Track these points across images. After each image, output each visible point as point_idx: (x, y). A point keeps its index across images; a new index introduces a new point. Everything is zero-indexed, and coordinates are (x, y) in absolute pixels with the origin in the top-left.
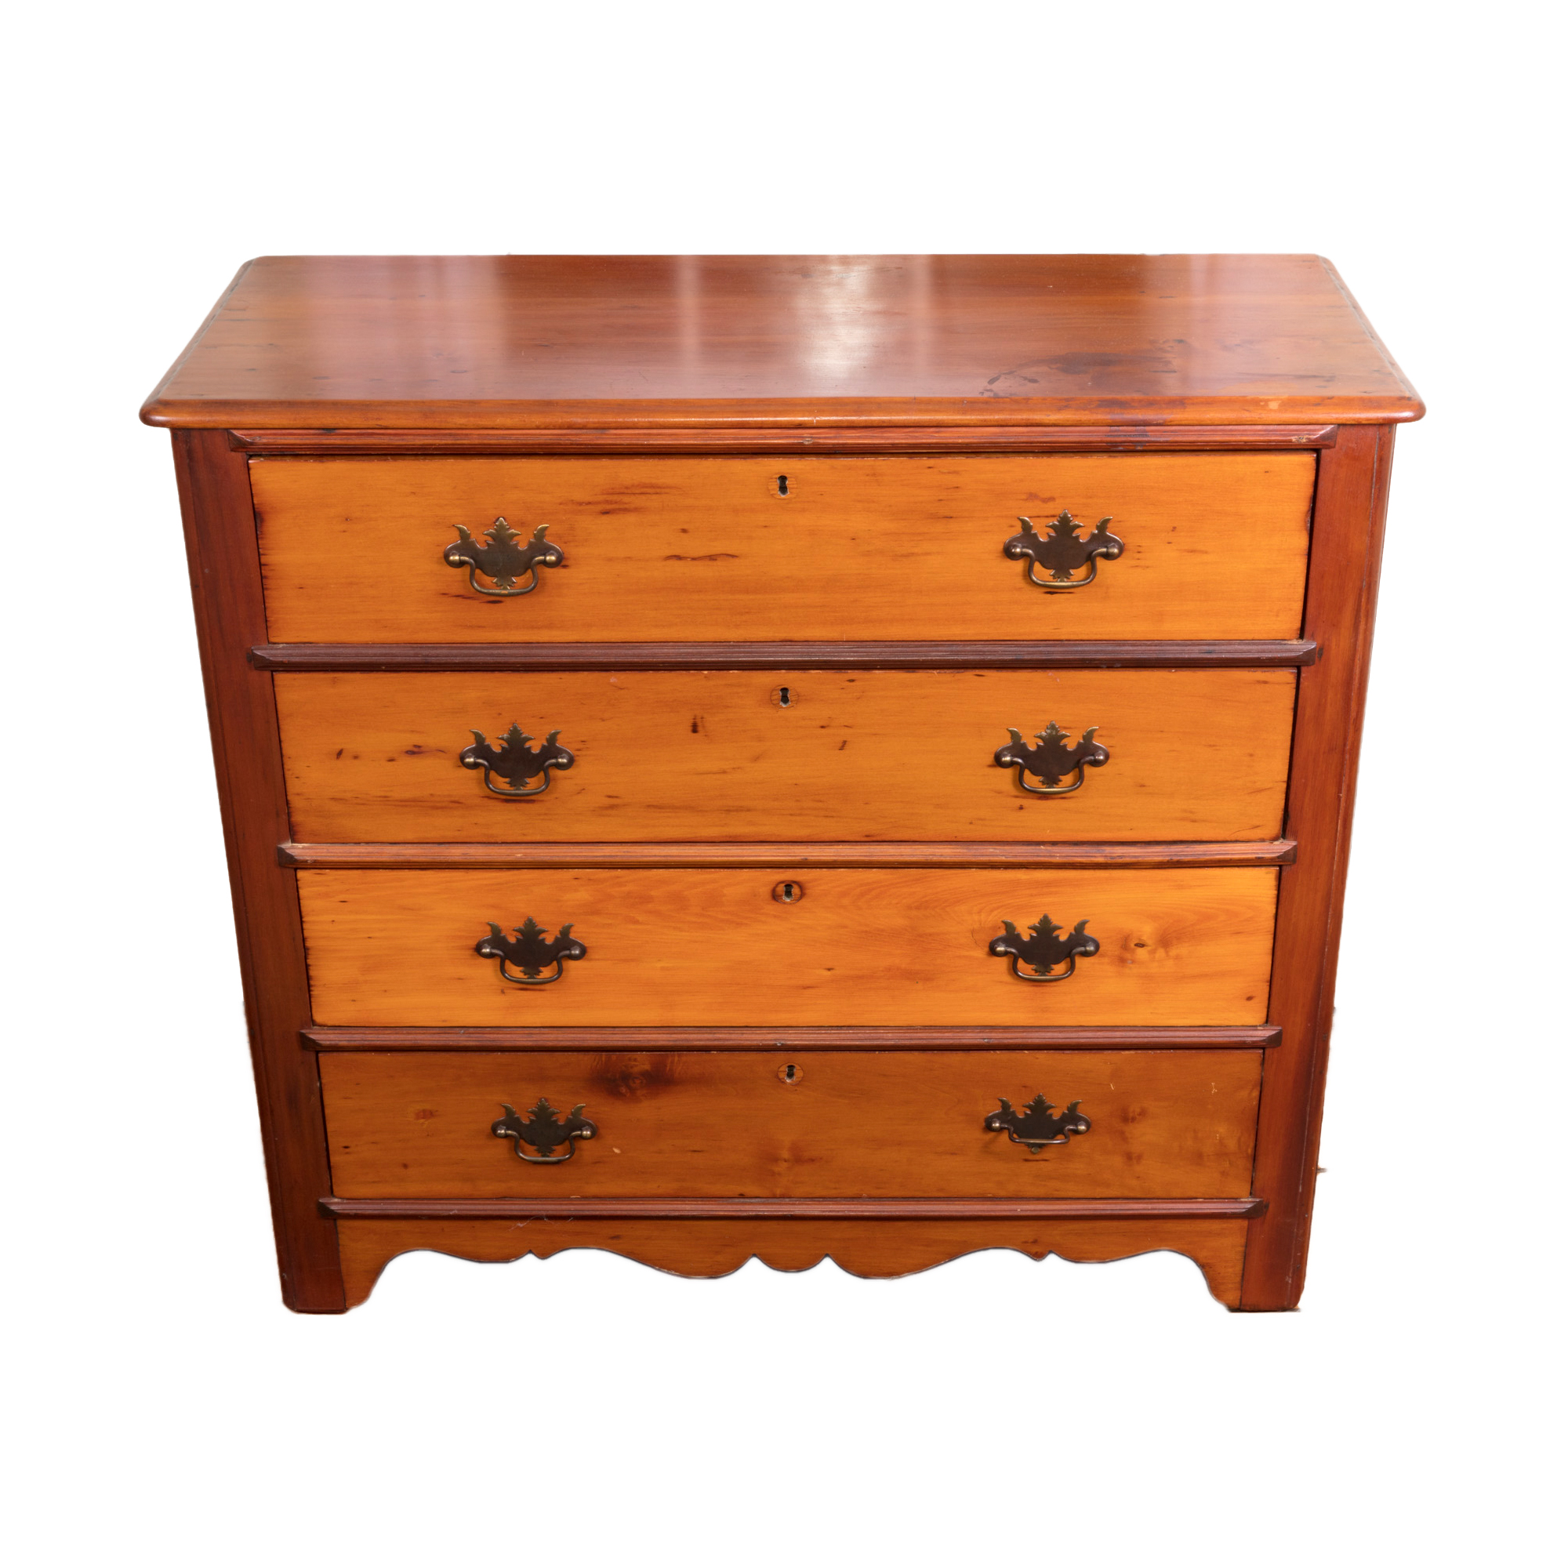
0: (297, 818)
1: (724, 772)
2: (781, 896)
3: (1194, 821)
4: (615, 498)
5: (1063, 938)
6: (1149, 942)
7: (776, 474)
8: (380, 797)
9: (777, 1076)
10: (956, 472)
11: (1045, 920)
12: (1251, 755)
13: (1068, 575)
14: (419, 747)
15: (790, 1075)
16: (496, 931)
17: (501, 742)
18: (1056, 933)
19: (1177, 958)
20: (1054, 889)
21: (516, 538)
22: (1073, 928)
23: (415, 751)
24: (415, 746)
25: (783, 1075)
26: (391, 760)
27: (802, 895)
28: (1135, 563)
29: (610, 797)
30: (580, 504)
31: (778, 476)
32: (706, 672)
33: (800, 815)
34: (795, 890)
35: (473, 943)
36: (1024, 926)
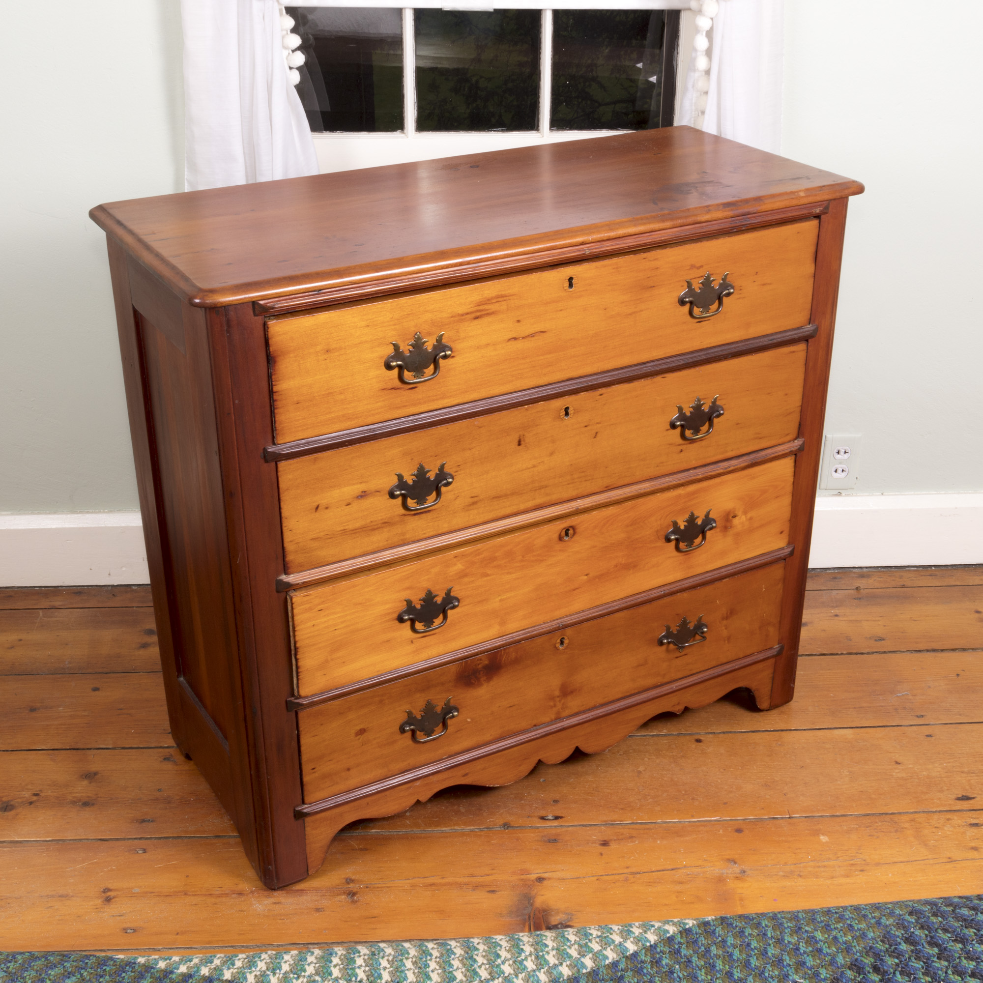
0: (290, 557)
1: (534, 467)
2: (563, 537)
3: (760, 438)
4: (482, 307)
5: (700, 522)
6: (739, 513)
7: (568, 276)
8: (341, 531)
9: (555, 647)
10: (657, 259)
11: (692, 515)
13: (708, 310)
14: (365, 492)
15: (562, 643)
16: (409, 602)
17: (413, 477)
18: (697, 521)
20: (697, 495)
21: (426, 344)
22: (704, 515)
23: (363, 495)
24: (362, 492)
25: (558, 645)
26: (348, 504)
27: (574, 533)
28: (740, 296)
29: (472, 497)
30: (463, 315)
31: (569, 278)
32: (526, 406)
33: (573, 483)
34: (571, 532)
35: (397, 615)
36: (682, 521)
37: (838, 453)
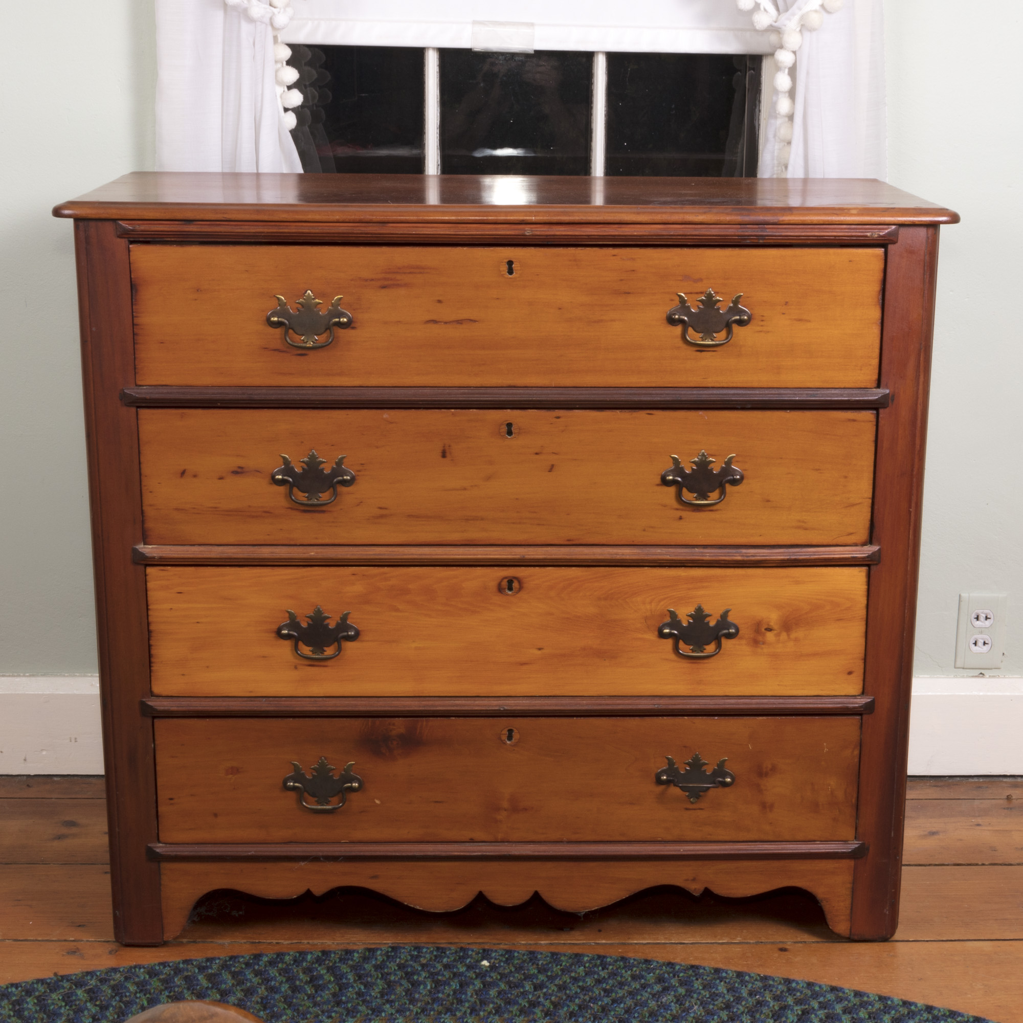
0: (150, 524)
1: (465, 489)
2: (505, 589)
3: (806, 529)
4: (391, 276)
5: (712, 623)
6: (775, 627)
8: (212, 508)
9: (500, 739)
10: (633, 259)
11: (699, 610)
12: (846, 477)
13: (712, 337)
14: (242, 468)
15: (510, 737)
16: (292, 617)
17: (303, 464)
18: (708, 619)
19: (796, 640)
20: (705, 584)
21: (319, 306)
22: (719, 615)
23: (239, 472)
24: (239, 467)
25: (504, 738)
26: (221, 478)
27: (521, 588)
28: (759, 328)
29: (380, 508)
30: (366, 280)
31: (507, 260)
32: (453, 411)
33: (520, 523)
34: (515, 585)
35: (275, 627)
36: (684, 614)
37: (977, 618)
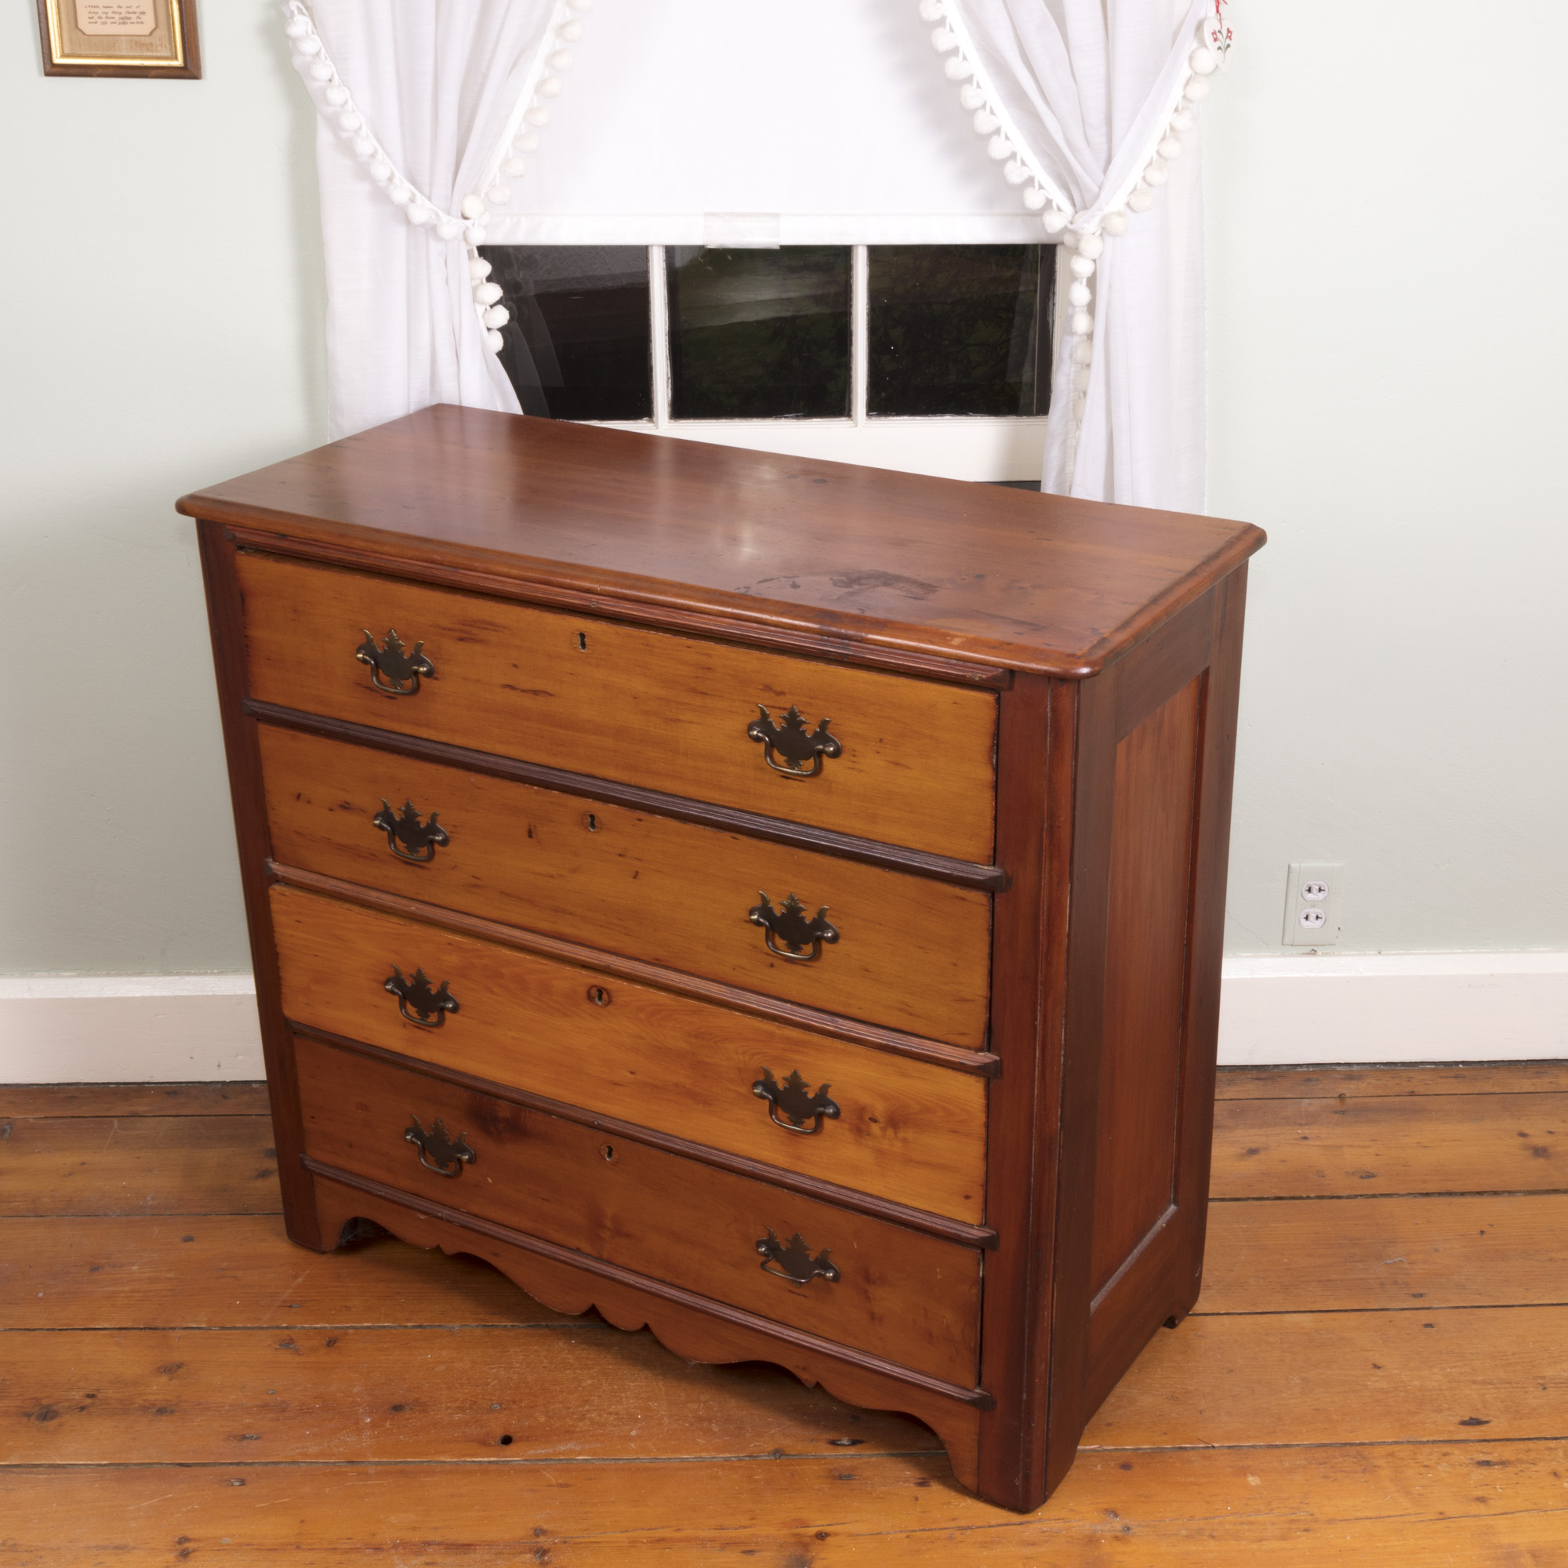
0: (276, 841)
1: (552, 877)
2: (594, 998)
3: (911, 1014)
4: (467, 628)
5: (811, 1096)
6: (881, 1119)
7: (577, 630)
8: (326, 838)
9: (600, 1153)
10: (708, 655)
11: (795, 1075)
12: (955, 965)
13: (798, 765)
14: (348, 803)
15: (610, 1155)
16: (396, 972)
17: (400, 813)
18: (806, 1089)
19: (905, 1141)
20: (800, 1049)
21: (403, 648)
23: (346, 807)
24: (346, 802)
25: (605, 1153)
26: (331, 810)
27: (610, 1002)
28: (850, 764)
29: (474, 877)
30: (444, 629)
31: (578, 633)
32: (536, 787)
33: (607, 928)
34: (605, 995)
35: (381, 978)
36: (780, 1075)
